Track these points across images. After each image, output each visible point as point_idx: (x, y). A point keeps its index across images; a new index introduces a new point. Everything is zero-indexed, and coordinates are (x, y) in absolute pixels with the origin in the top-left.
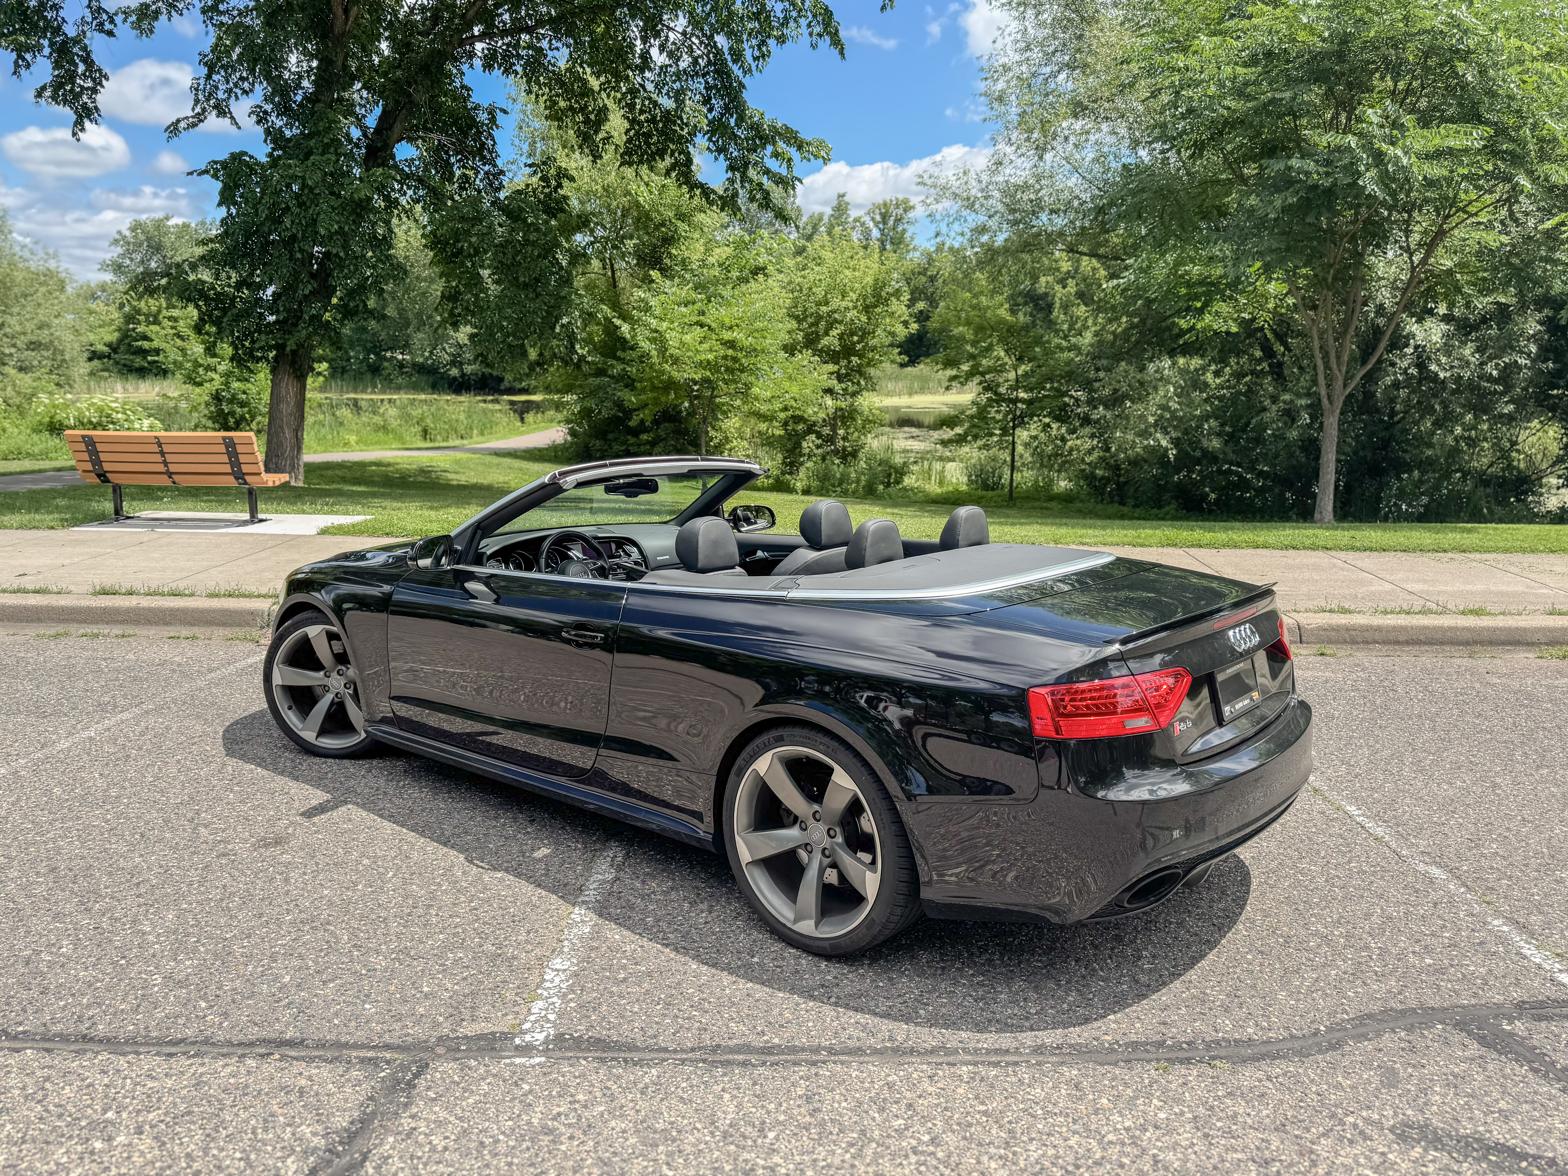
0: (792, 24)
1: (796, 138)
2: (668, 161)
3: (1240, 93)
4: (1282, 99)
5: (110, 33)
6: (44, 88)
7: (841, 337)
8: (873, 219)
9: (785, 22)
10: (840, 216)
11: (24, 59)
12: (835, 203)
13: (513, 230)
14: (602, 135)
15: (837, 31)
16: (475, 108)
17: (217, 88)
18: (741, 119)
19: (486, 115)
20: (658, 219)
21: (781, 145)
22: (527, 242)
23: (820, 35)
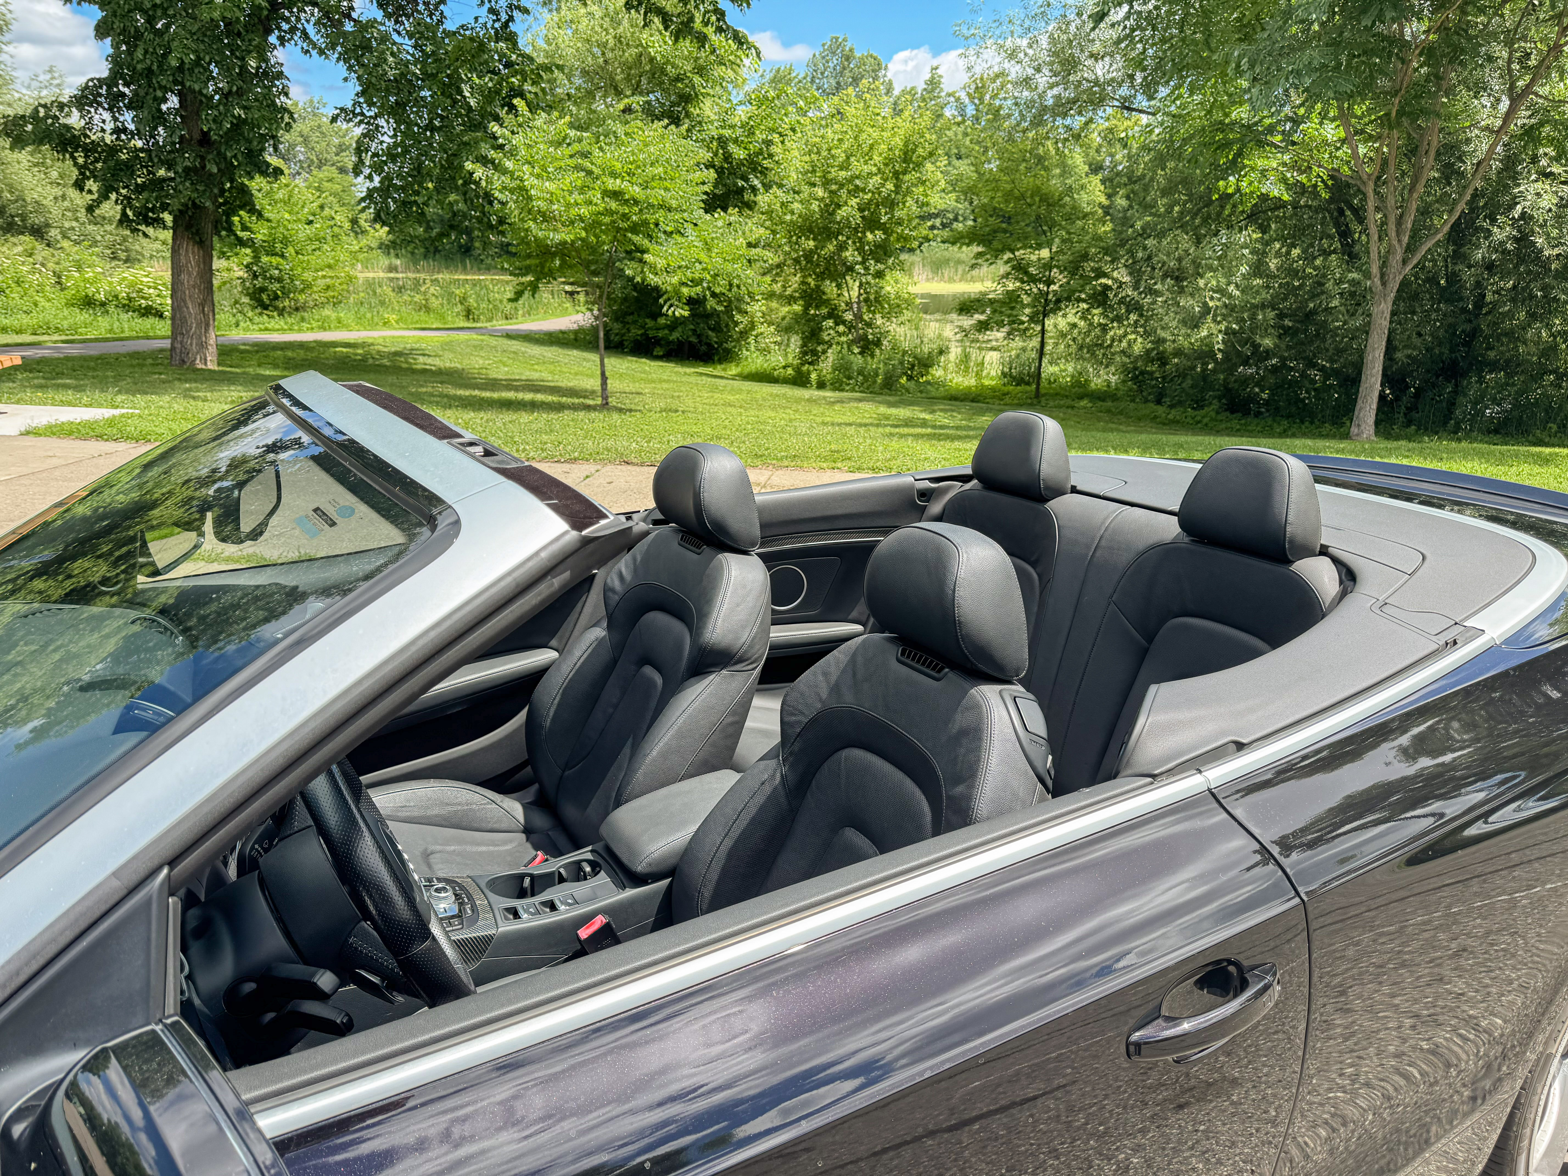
7: (863, 209)
10: (933, 90)
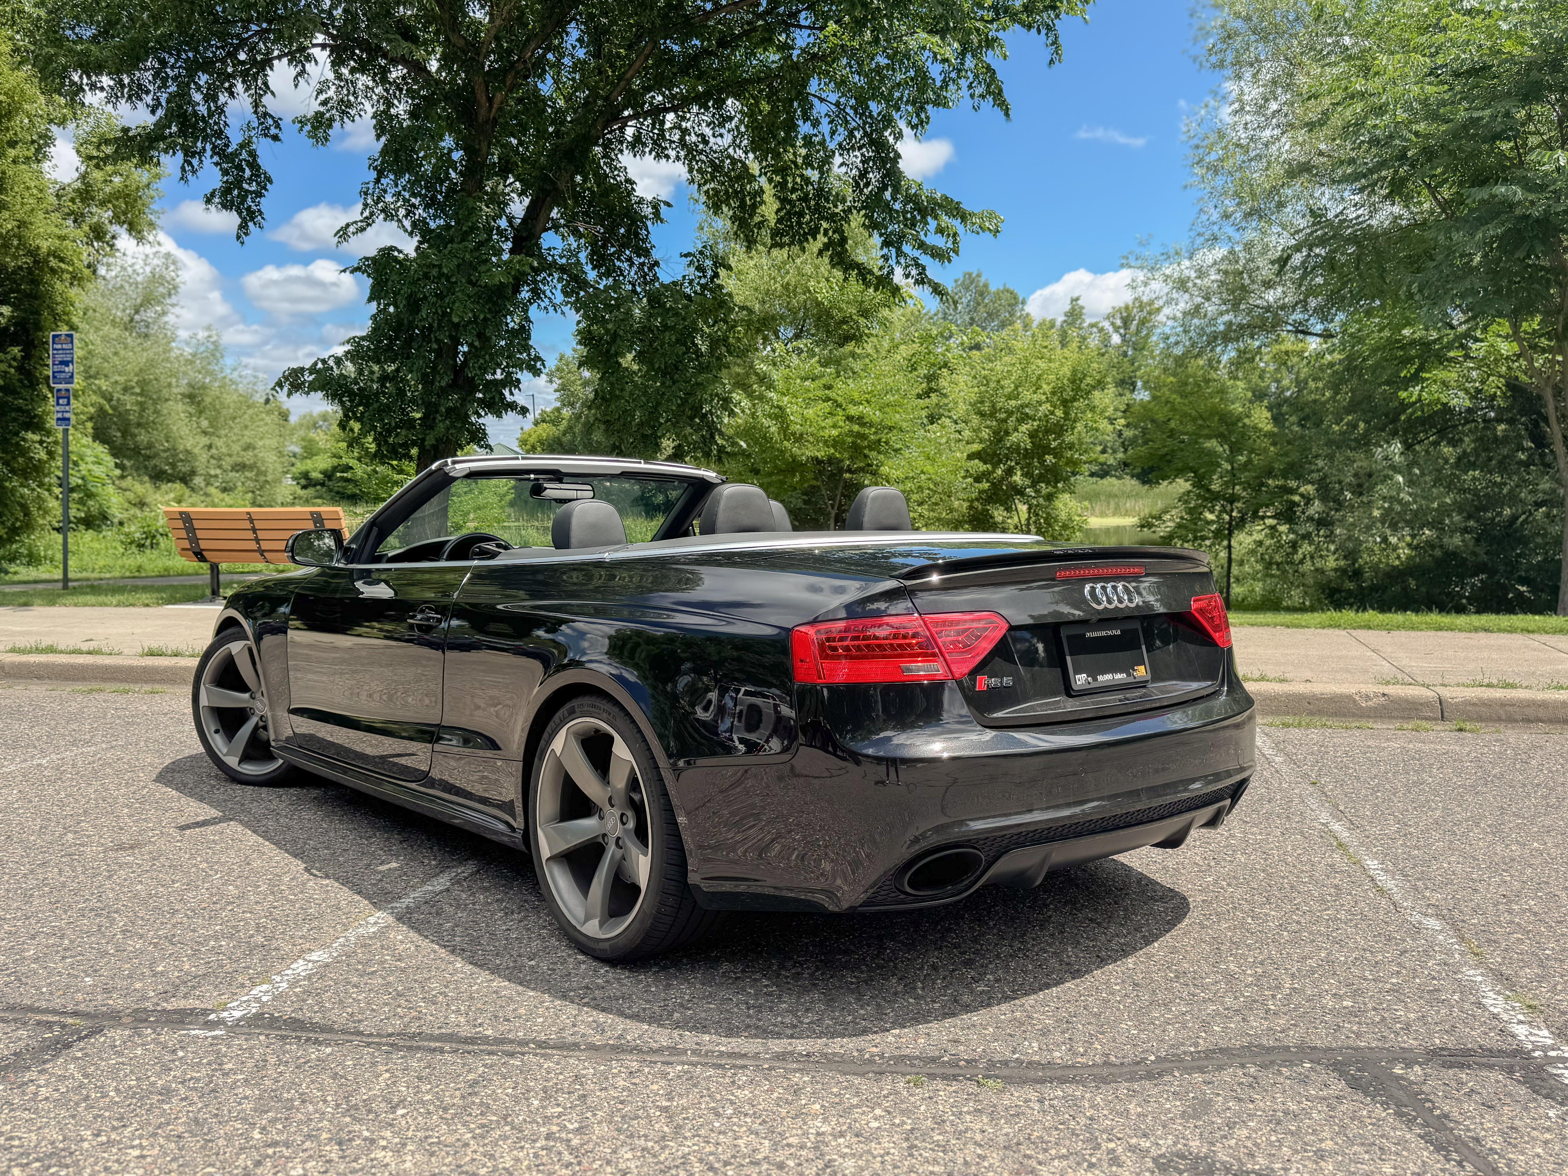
0: (952, 87)
1: (957, 209)
2: (822, 239)
3: (1434, 117)
4: (1480, 119)
5: (275, 138)
6: (213, 194)
7: (1032, 435)
8: (1113, 324)
9: (945, 84)
10: (1074, 322)
11: (190, 164)
12: (1068, 307)
13: (651, 315)
14: (757, 219)
15: (1001, 90)
16: (639, 203)
17: (385, 191)
18: (896, 190)
19: (650, 210)
20: (837, 315)
21: (945, 220)
22: (665, 327)
23: (982, 96)
